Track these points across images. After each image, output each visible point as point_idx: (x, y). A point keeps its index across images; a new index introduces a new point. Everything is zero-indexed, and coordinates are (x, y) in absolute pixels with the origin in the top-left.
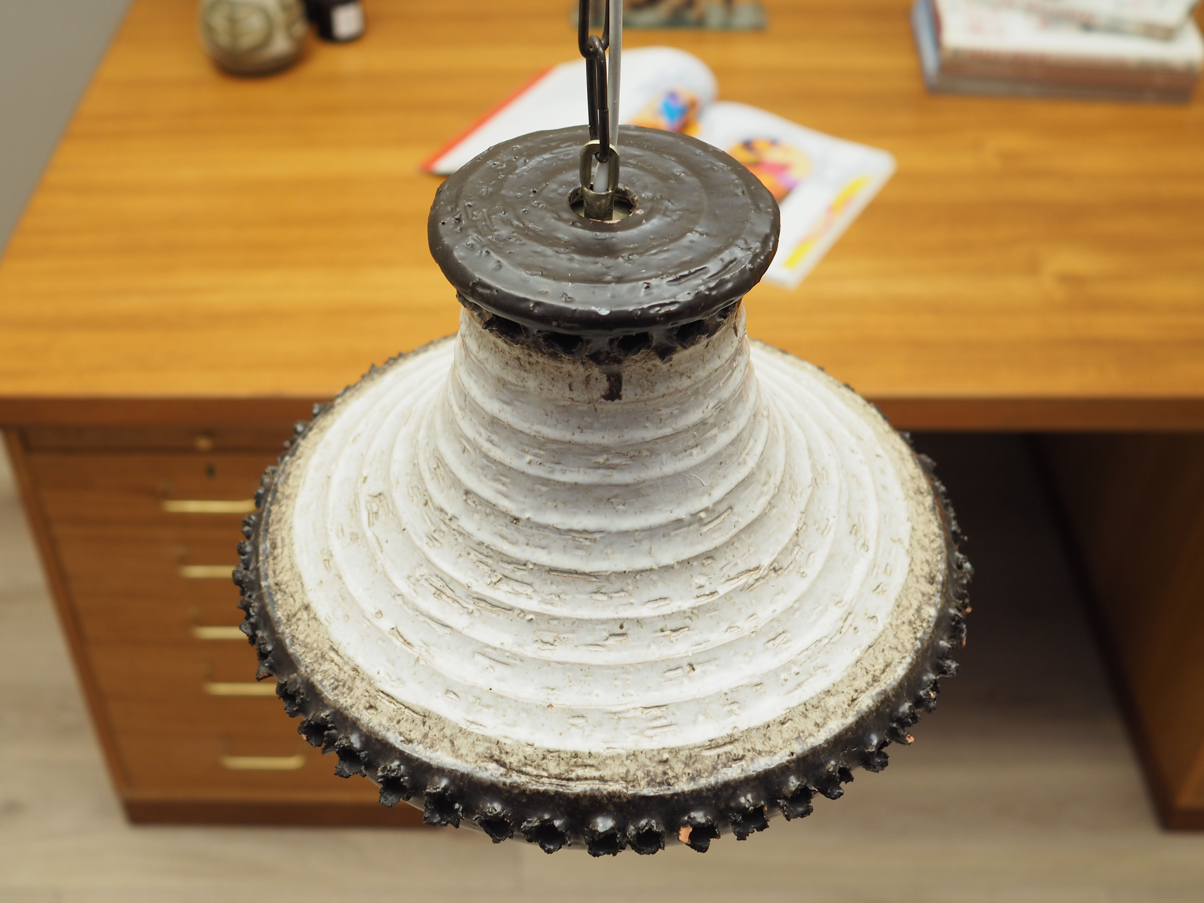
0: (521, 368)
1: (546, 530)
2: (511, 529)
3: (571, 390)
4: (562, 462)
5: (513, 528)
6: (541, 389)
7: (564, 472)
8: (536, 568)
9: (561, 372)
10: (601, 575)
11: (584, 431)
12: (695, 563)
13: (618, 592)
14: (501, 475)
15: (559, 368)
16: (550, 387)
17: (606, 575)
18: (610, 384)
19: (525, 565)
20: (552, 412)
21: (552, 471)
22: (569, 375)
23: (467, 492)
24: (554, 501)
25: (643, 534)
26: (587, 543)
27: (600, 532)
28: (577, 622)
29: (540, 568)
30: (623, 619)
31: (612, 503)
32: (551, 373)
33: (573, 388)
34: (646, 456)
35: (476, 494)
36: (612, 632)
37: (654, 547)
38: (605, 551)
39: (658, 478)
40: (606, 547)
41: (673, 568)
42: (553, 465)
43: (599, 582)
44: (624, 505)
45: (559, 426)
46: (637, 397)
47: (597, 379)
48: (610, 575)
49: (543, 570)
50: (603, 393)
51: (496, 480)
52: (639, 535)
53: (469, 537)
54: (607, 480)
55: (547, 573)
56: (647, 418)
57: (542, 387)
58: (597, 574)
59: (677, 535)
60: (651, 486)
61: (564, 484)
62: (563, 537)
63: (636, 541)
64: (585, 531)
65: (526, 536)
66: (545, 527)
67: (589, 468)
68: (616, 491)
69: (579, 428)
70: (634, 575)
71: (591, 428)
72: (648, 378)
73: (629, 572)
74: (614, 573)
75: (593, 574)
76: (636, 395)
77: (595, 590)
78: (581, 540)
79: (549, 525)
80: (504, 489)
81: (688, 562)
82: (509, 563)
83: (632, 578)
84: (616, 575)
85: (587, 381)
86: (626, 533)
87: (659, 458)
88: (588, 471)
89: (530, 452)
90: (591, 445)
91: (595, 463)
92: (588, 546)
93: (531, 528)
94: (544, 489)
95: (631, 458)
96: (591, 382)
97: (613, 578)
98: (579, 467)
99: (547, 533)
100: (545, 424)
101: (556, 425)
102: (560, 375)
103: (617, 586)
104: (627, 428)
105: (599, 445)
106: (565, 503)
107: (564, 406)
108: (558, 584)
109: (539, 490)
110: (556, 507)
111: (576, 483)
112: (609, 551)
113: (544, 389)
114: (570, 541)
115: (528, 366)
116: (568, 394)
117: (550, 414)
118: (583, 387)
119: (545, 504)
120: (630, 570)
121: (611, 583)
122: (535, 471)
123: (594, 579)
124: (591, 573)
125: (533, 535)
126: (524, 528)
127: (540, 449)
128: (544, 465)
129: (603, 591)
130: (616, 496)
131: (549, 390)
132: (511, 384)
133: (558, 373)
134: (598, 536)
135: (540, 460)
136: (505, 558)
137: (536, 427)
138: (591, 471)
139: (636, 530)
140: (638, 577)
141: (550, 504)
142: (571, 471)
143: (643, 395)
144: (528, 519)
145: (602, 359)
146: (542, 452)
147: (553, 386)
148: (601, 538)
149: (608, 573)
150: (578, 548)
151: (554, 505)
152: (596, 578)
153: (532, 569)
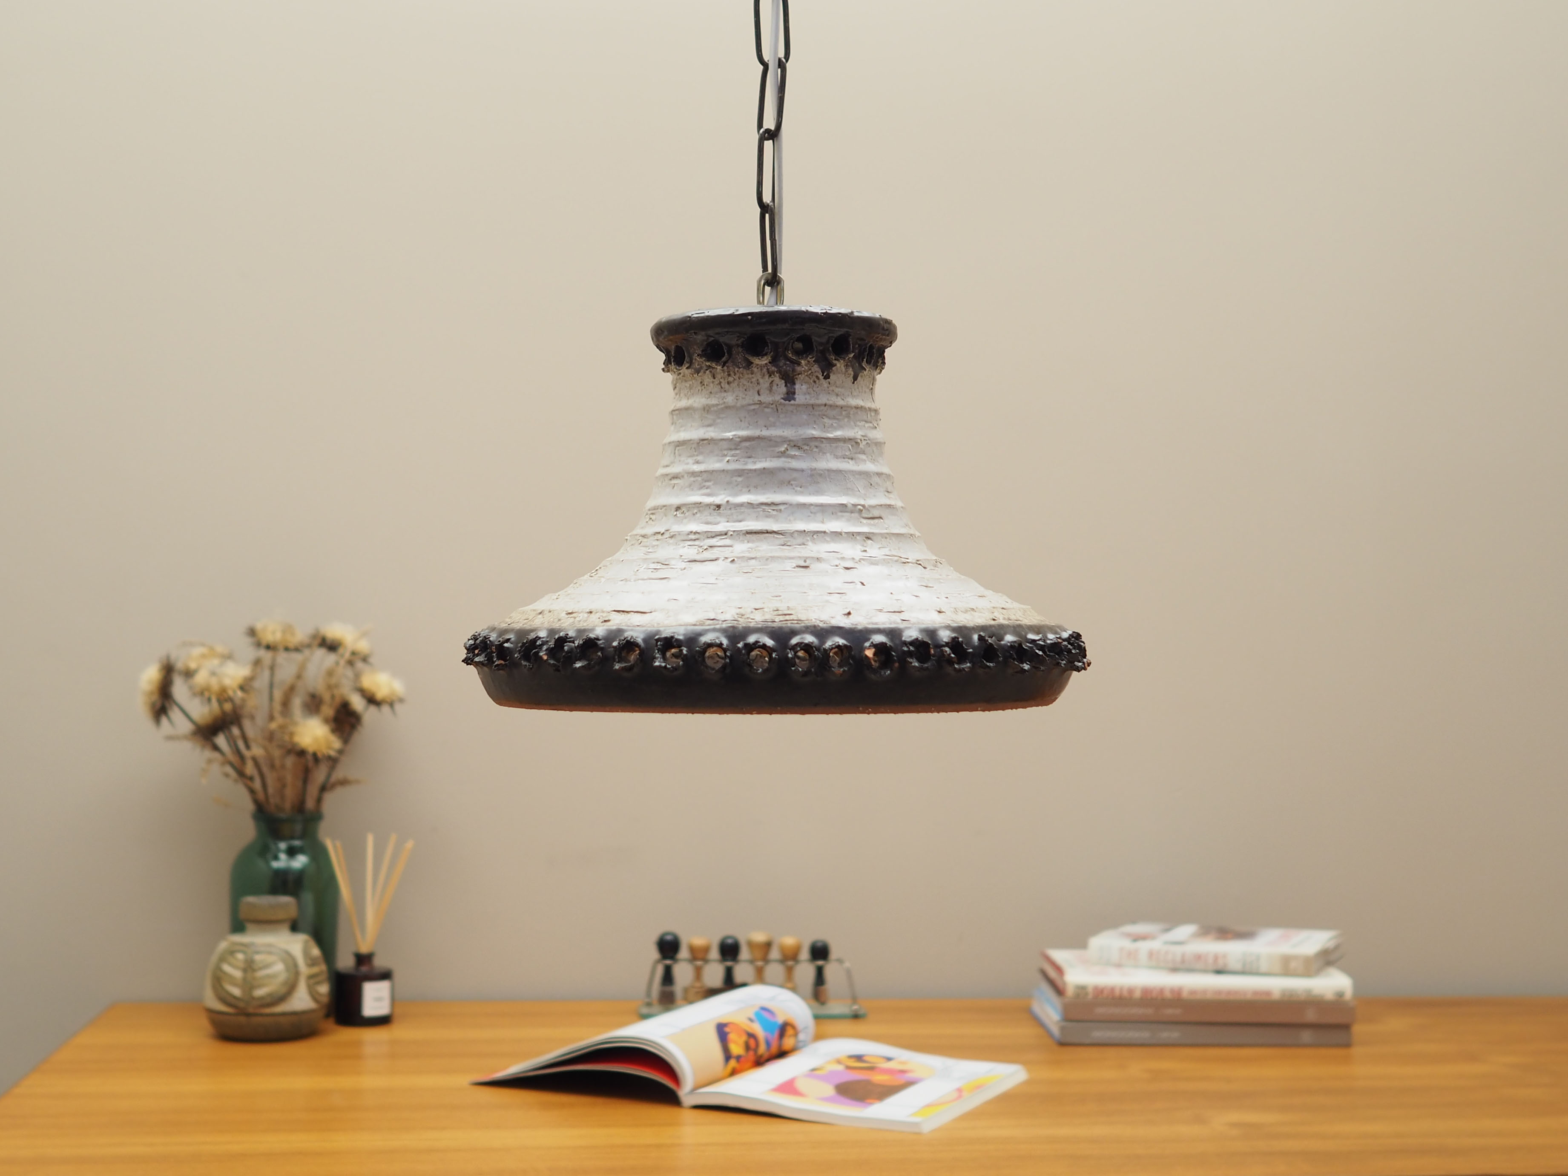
0: (722, 390)
1: (742, 508)
2: (714, 515)
3: (759, 395)
4: (753, 456)
5: (715, 514)
6: (737, 399)
7: (755, 463)
8: (736, 533)
9: (752, 382)
10: (786, 533)
11: (769, 428)
12: (858, 538)
13: (800, 545)
14: (705, 481)
15: (750, 379)
16: (744, 396)
17: (790, 533)
18: (787, 390)
19: (726, 534)
20: (745, 417)
21: (746, 464)
22: (758, 384)
23: (678, 508)
24: (748, 487)
25: (816, 508)
26: (774, 513)
27: (784, 504)
28: (770, 558)
29: (739, 533)
30: (806, 557)
31: (792, 485)
32: (744, 385)
33: (760, 393)
34: (815, 452)
35: (684, 505)
36: (798, 565)
37: (825, 520)
38: (788, 518)
39: (825, 470)
40: (789, 516)
41: (841, 535)
42: (746, 460)
43: (785, 538)
44: (801, 487)
45: (751, 427)
46: (807, 401)
47: (777, 385)
48: (793, 532)
49: (741, 534)
50: (782, 396)
51: (701, 488)
52: (814, 508)
53: (679, 534)
54: (787, 465)
55: (744, 536)
56: (815, 422)
57: (738, 398)
58: (783, 532)
59: (843, 516)
60: (821, 475)
61: (755, 470)
62: (755, 510)
63: (811, 513)
64: (773, 504)
65: (727, 516)
66: (741, 505)
67: (774, 457)
68: (795, 475)
69: (765, 427)
70: (812, 534)
71: (774, 426)
72: (814, 389)
73: (808, 532)
74: (797, 531)
75: (780, 532)
76: (806, 399)
77: (783, 544)
78: (770, 510)
79: (744, 503)
80: (708, 491)
81: (853, 534)
82: (713, 537)
83: (811, 536)
84: (799, 533)
85: (771, 387)
86: (804, 505)
87: (825, 456)
88: (772, 459)
89: (729, 455)
90: (774, 437)
91: (778, 452)
92: (775, 515)
93: (730, 509)
94: (740, 479)
95: (804, 451)
96: (773, 388)
97: (796, 535)
98: (766, 458)
99: (743, 509)
100: (740, 428)
101: (748, 427)
102: (751, 385)
103: (800, 540)
104: (800, 426)
105: (780, 437)
106: (756, 487)
107: (754, 409)
108: (753, 542)
109: (736, 481)
110: (749, 491)
111: (764, 468)
112: (792, 518)
113: (739, 399)
114: (761, 513)
115: (727, 386)
116: (757, 398)
117: (743, 419)
118: (768, 392)
119: (741, 490)
120: (809, 530)
121: (795, 539)
122: (733, 466)
123: (781, 536)
124: (779, 531)
125: (732, 514)
126: (725, 511)
127: (736, 449)
128: (739, 461)
129: (788, 544)
130: (794, 479)
131: (743, 398)
132: (713, 406)
133: (749, 383)
134: (782, 507)
135: (736, 458)
136: (710, 534)
137: (733, 433)
138: (775, 459)
139: (812, 505)
140: (815, 536)
141: (744, 490)
142: (760, 461)
143: (811, 400)
144: (728, 502)
145: (781, 365)
146: (738, 452)
147: (746, 395)
148: (785, 508)
149: (792, 531)
150: (767, 517)
151: (748, 490)
152: (783, 535)
153: (731, 535)
